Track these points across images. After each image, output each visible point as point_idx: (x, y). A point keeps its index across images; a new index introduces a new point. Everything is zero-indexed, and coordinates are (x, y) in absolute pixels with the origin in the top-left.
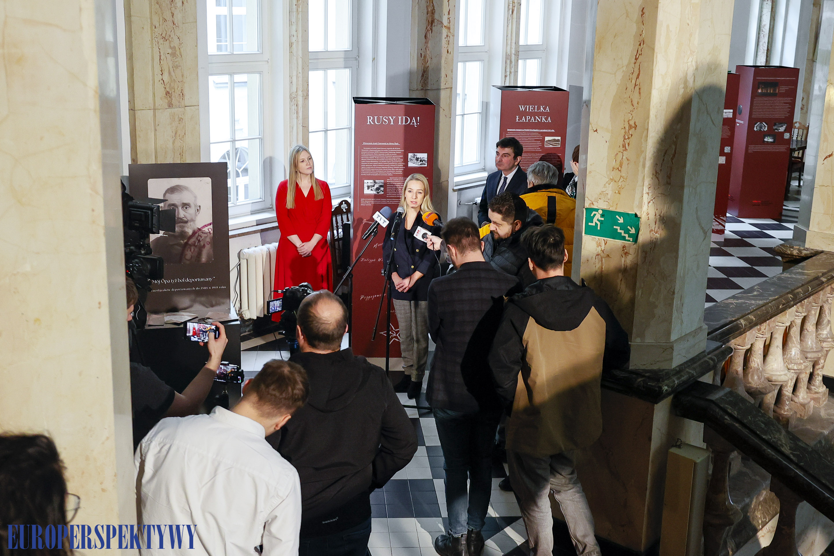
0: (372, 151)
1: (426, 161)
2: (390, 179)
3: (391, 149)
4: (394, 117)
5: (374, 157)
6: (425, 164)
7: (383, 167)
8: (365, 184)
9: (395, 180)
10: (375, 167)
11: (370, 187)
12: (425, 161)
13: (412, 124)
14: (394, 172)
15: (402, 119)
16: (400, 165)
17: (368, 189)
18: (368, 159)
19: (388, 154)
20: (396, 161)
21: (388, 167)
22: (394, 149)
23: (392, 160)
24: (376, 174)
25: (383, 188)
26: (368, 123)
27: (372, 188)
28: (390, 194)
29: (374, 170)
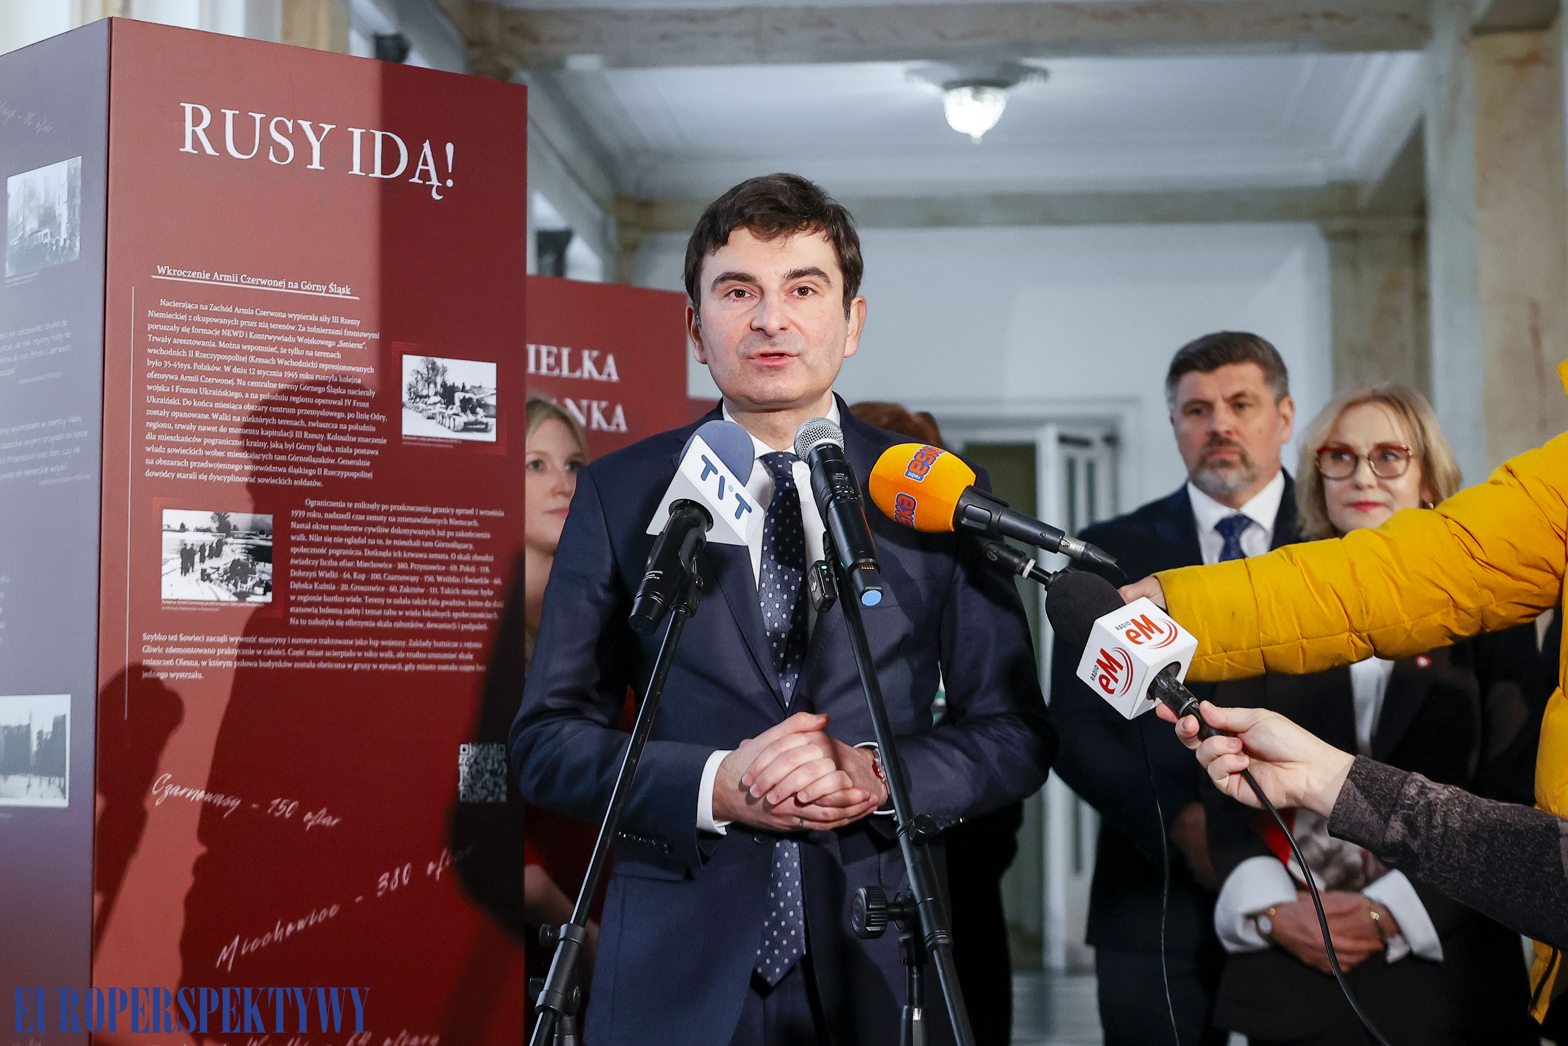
0: (211, 326)
1: (493, 412)
2: (309, 509)
3: (311, 324)
4: (328, 128)
5: (222, 363)
6: (485, 430)
7: (269, 433)
8: (165, 534)
9: (334, 516)
10: (223, 430)
11: (197, 558)
12: (485, 406)
13: (415, 180)
14: (330, 467)
15: (367, 141)
16: (361, 422)
17: (186, 568)
18: (188, 373)
19: (297, 351)
20: (338, 397)
21: (299, 434)
22: (325, 319)
23: (320, 390)
24: (229, 472)
25: (269, 567)
26: (188, 147)
27: (209, 564)
28: (309, 604)
29: (219, 448)
